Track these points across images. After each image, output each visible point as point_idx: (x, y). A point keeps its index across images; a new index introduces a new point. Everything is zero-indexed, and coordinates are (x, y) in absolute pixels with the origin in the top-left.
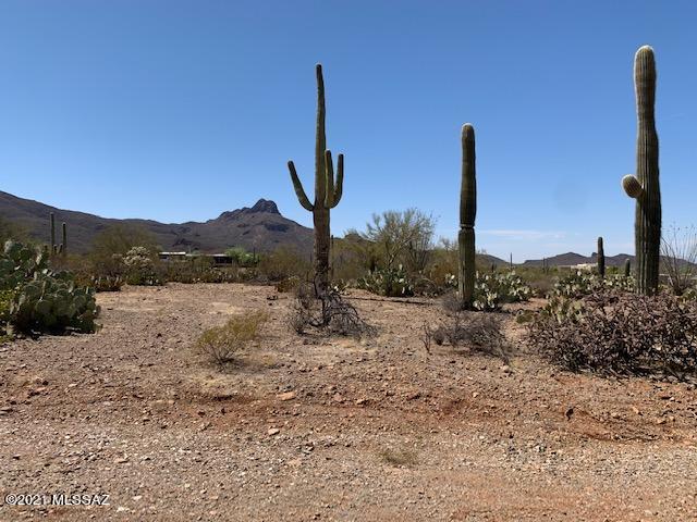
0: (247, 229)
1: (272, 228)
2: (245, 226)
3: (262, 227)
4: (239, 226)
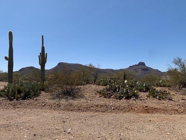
1: (143, 70)
2: (136, 69)
3: (140, 70)
4: (134, 70)
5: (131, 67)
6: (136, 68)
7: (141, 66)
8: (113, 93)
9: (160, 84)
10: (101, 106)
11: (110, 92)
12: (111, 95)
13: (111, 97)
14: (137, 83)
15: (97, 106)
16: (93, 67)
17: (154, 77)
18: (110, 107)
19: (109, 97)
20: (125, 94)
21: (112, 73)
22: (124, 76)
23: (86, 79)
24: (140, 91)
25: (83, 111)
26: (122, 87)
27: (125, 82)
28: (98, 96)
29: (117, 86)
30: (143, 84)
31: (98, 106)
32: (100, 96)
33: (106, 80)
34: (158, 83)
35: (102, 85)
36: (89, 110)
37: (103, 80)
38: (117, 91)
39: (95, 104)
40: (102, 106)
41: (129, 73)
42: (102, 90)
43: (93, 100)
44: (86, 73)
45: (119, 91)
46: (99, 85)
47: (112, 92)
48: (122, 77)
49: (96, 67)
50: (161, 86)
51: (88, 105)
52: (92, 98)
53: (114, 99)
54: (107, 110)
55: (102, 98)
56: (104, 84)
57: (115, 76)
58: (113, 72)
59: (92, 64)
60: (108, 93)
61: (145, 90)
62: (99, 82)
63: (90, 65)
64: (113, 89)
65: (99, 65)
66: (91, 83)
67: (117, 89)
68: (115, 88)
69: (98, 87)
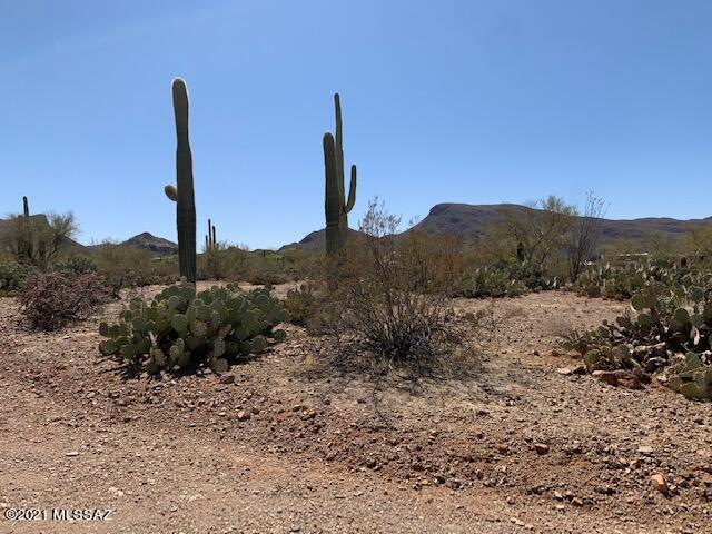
8: (666, 357)
10: (567, 453)
11: (643, 348)
12: (653, 368)
13: (648, 381)
15: (541, 451)
16: (567, 209)
18: (638, 466)
19: (641, 382)
21: (666, 234)
23: (531, 270)
25: (442, 481)
28: (567, 371)
29: (696, 311)
31: (545, 451)
32: (580, 372)
33: (632, 272)
35: (610, 296)
36: (480, 477)
37: (613, 269)
38: (696, 340)
39: (528, 433)
40: (578, 451)
42: (593, 334)
43: (531, 394)
44: (531, 241)
45: (705, 344)
46: (594, 294)
47: (658, 346)
49: (582, 212)
51: (480, 437)
52: (526, 384)
53: (671, 394)
54: (610, 492)
55: (592, 384)
56: (618, 291)
57: (684, 248)
58: (671, 230)
59: (557, 198)
60: (635, 355)
62: (596, 279)
63: (552, 201)
64: (666, 329)
65: (596, 202)
66: (555, 284)
67: (694, 329)
68: (679, 324)
69: (587, 309)
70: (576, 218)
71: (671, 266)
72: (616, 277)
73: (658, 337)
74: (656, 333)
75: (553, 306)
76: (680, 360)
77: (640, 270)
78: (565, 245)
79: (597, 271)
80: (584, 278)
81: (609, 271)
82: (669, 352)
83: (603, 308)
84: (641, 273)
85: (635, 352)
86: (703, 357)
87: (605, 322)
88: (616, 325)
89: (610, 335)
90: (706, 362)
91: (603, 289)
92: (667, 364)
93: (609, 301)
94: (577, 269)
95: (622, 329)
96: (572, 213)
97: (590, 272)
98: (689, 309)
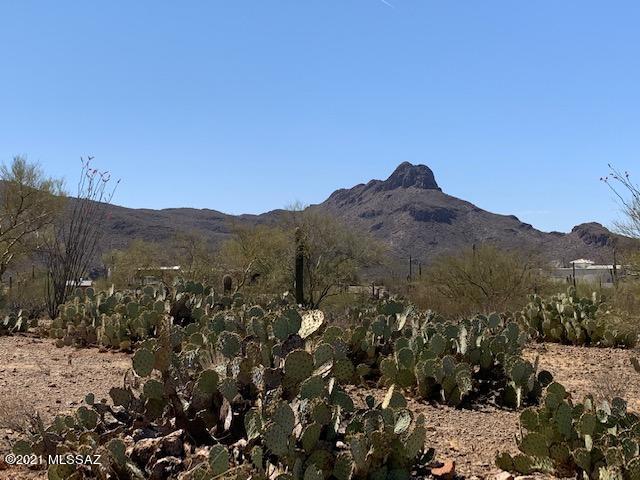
0: (379, 220)
1: (423, 216)
2: (373, 214)
3: (405, 216)
4: (363, 216)
5: (342, 197)
6: (373, 202)
7: (412, 190)
8: (183, 455)
9: (555, 322)
11: (148, 442)
12: (162, 477)
14: (402, 321)
16: (47, 185)
17: (502, 265)
20: (306, 458)
22: (300, 261)
24: (432, 395)
26: (272, 379)
27: (303, 333)
29: (229, 372)
30: (453, 332)
33: (148, 301)
34: (546, 314)
35: (112, 346)
37: (120, 296)
41: (329, 244)
45: (239, 429)
46: (85, 341)
47: (172, 437)
48: (281, 272)
49: (73, 190)
50: (564, 340)
56: (124, 335)
57: (231, 260)
59: (29, 163)
60: (135, 457)
61: (467, 387)
62: (91, 313)
63: (19, 168)
64: (186, 405)
65: (97, 177)
66: (19, 323)
67: (226, 403)
68: (205, 396)
69: (70, 371)
70: (64, 200)
71: (207, 292)
72: (122, 310)
73: (173, 421)
74: (170, 415)
75: (11, 367)
76: (201, 458)
77: (161, 298)
78: (41, 252)
79: (94, 299)
80: (71, 311)
81: (113, 299)
82: (187, 447)
83: (98, 367)
84: (162, 304)
85: (135, 452)
86: (236, 451)
87: (90, 398)
88: (110, 402)
89: (99, 422)
90: (239, 459)
91: (101, 332)
92: (182, 467)
93: (109, 354)
94: (61, 293)
95: (118, 409)
96: (56, 192)
97: (82, 300)
98: (220, 369)
